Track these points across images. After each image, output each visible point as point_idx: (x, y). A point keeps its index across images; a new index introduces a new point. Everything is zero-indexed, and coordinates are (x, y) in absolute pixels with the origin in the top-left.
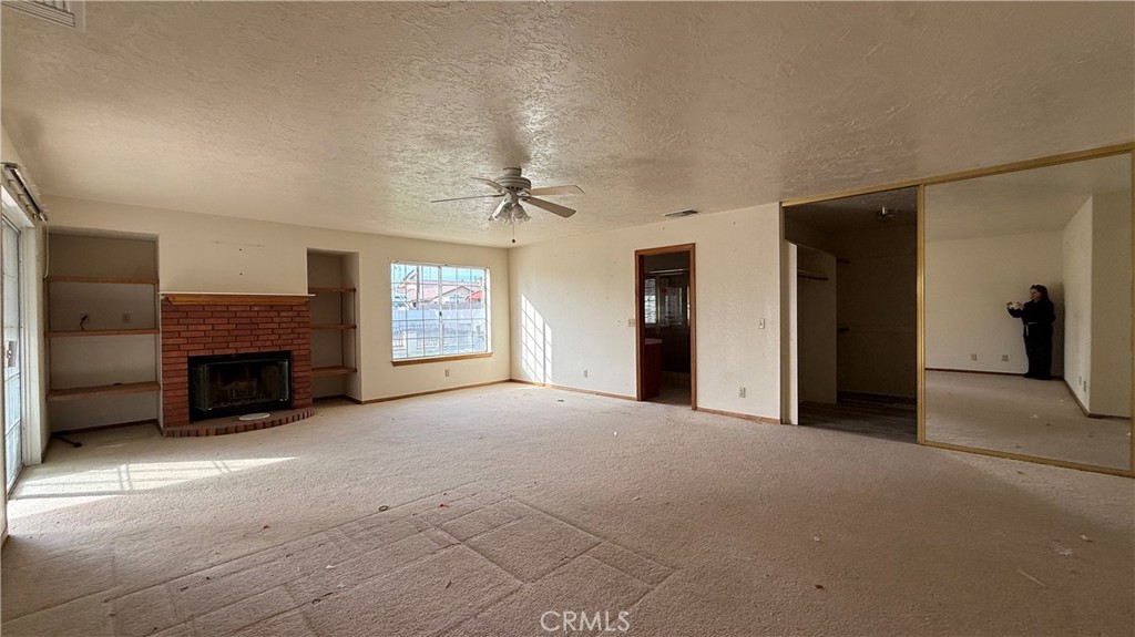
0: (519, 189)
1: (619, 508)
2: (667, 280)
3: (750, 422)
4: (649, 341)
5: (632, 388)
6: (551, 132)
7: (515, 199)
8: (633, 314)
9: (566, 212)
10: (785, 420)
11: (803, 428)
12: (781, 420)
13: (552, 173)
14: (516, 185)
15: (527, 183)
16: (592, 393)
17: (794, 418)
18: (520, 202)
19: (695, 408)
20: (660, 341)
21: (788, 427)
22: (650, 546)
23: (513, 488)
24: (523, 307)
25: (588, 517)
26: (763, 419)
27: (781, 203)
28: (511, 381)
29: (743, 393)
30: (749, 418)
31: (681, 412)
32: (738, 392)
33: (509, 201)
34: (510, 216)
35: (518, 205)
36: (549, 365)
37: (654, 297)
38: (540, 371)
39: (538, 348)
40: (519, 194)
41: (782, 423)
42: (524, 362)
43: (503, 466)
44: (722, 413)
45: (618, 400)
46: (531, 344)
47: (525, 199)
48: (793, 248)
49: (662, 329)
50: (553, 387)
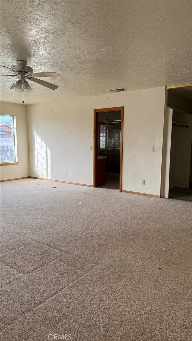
0: (25, 72)
1: (76, 238)
2: (113, 125)
3: (146, 197)
4: (100, 157)
5: (91, 181)
6: (40, 41)
7: (23, 78)
8: (92, 143)
9: (53, 87)
10: (162, 196)
11: (170, 200)
12: (161, 196)
13: (44, 65)
14: (23, 70)
15: (31, 69)
16: (71, 183)
17: (167, 194)
18: (27, 80)
19: (121, 191)
20: (106, 157)
21: (163, 199)
22: (87, 255)
23: (23, 231)
24: (35, 138)
25: (59, 243)
26: (152, 196)
27: (166, 87)
28: (29, 177)
29: (144, 183)
30: (146, 195)
31: (115, 192)
32: (141, 183)
33: (20, 79)
34: (21, 87)
35: (25, 82)
36: (49, 169)
37: (105, 135)
38: (45, 171)
39: (43, 160)
40: (26, 75)
41: (161, 198)
42: (36, 167)
43: (20, 221)
44: (134, 193)
45: (84, 187)
46: (40, 158)
47: (29, 78)
48: (171, 111)
49: (109, 151)
50: (52, 180)
